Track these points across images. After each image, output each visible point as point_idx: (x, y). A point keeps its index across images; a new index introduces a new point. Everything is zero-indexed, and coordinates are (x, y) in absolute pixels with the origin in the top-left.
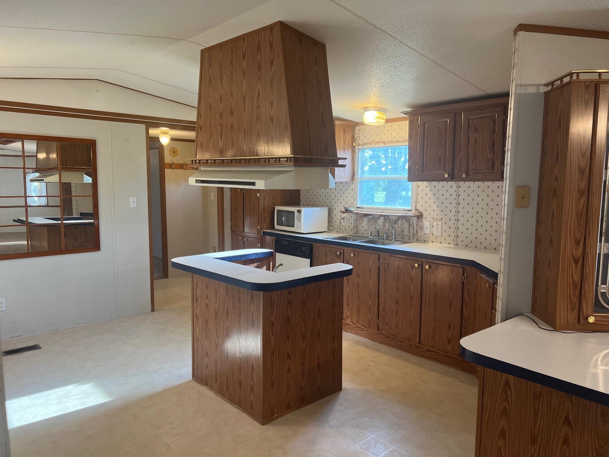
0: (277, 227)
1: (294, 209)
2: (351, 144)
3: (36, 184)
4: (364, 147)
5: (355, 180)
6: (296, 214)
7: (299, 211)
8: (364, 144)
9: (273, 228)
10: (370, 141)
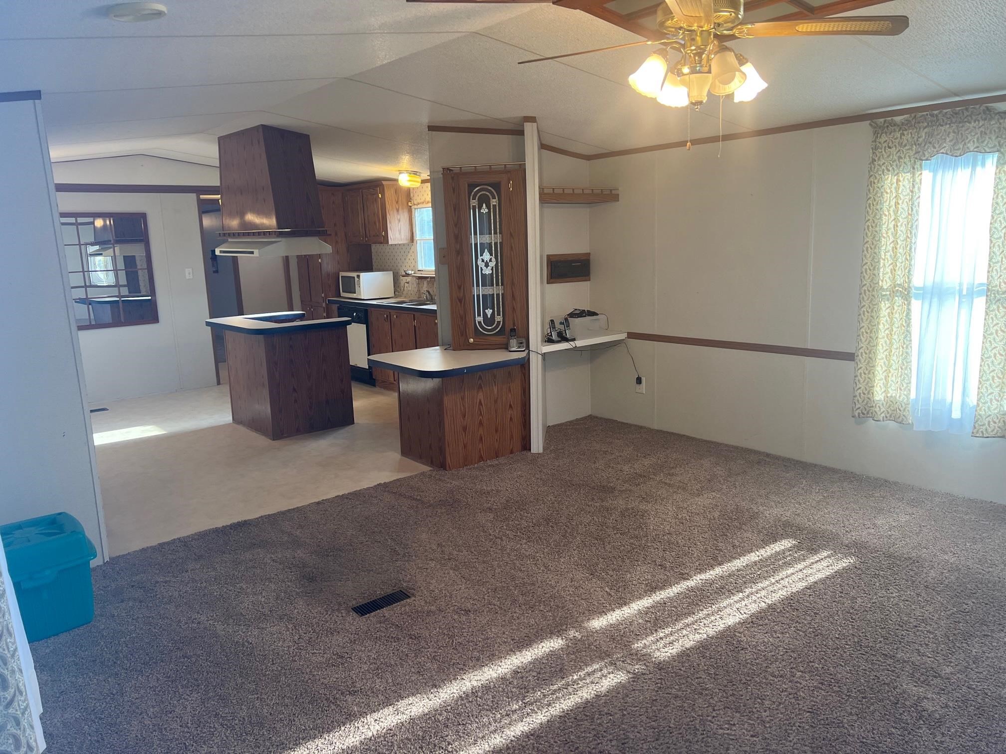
0: (343, 294)
1: (354, 274)
2: (405, 204)
3: (98, 258)
4: (419, 206)
5: (415, 241)
6: (356, 279)
7: (358, 276)
8: (418, 204)
9: (339, 296)
10: (422, 201)
